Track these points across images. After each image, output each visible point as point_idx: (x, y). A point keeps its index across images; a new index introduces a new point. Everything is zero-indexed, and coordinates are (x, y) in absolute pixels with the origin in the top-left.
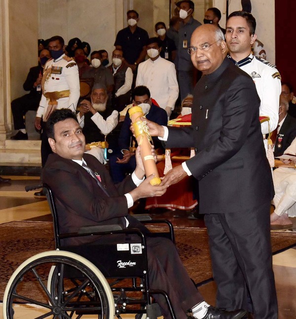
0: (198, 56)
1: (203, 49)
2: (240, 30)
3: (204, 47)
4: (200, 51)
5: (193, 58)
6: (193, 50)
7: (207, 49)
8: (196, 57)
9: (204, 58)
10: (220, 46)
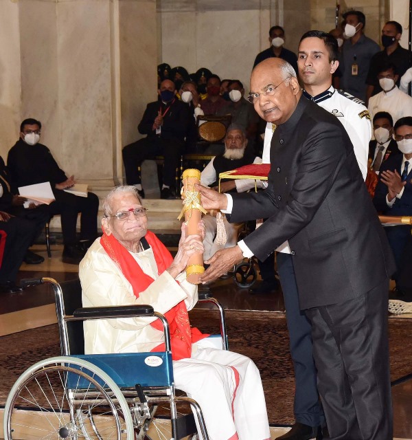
0: (263, 104)
1: (267, 94)
2: (316, 55)
3: (269, 91)
4: (263, 97)
5: (257, 108)
6: (255, 96)
7: (273, 93)
8: (260, 106)
9: (271, 106)
10: (290, 85)
